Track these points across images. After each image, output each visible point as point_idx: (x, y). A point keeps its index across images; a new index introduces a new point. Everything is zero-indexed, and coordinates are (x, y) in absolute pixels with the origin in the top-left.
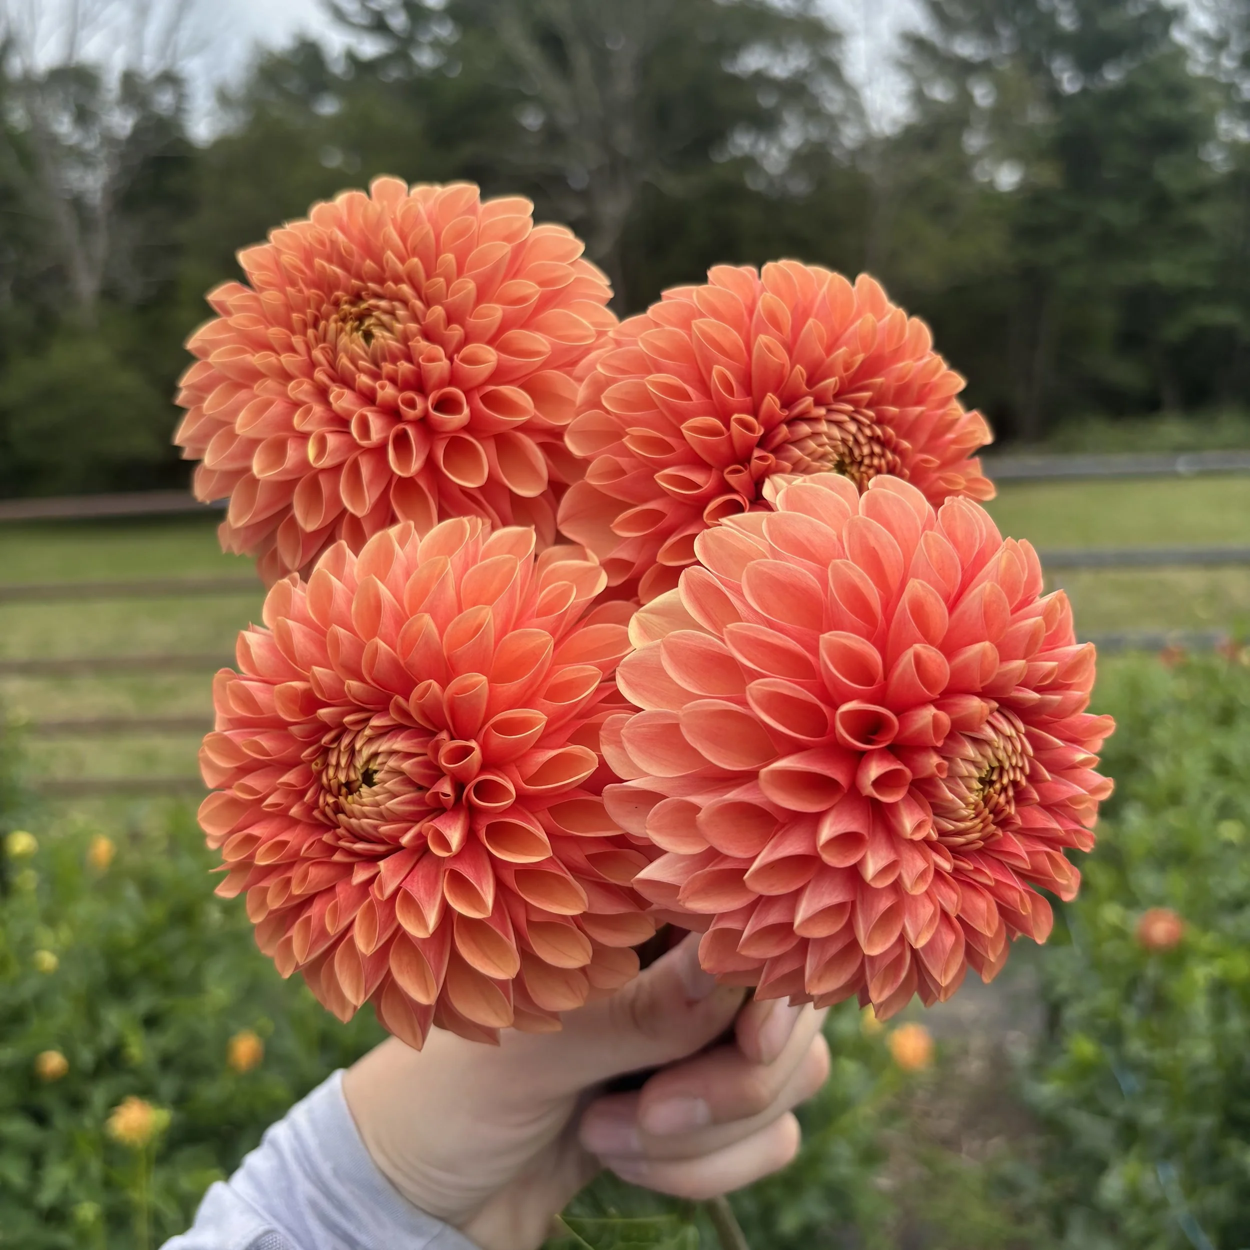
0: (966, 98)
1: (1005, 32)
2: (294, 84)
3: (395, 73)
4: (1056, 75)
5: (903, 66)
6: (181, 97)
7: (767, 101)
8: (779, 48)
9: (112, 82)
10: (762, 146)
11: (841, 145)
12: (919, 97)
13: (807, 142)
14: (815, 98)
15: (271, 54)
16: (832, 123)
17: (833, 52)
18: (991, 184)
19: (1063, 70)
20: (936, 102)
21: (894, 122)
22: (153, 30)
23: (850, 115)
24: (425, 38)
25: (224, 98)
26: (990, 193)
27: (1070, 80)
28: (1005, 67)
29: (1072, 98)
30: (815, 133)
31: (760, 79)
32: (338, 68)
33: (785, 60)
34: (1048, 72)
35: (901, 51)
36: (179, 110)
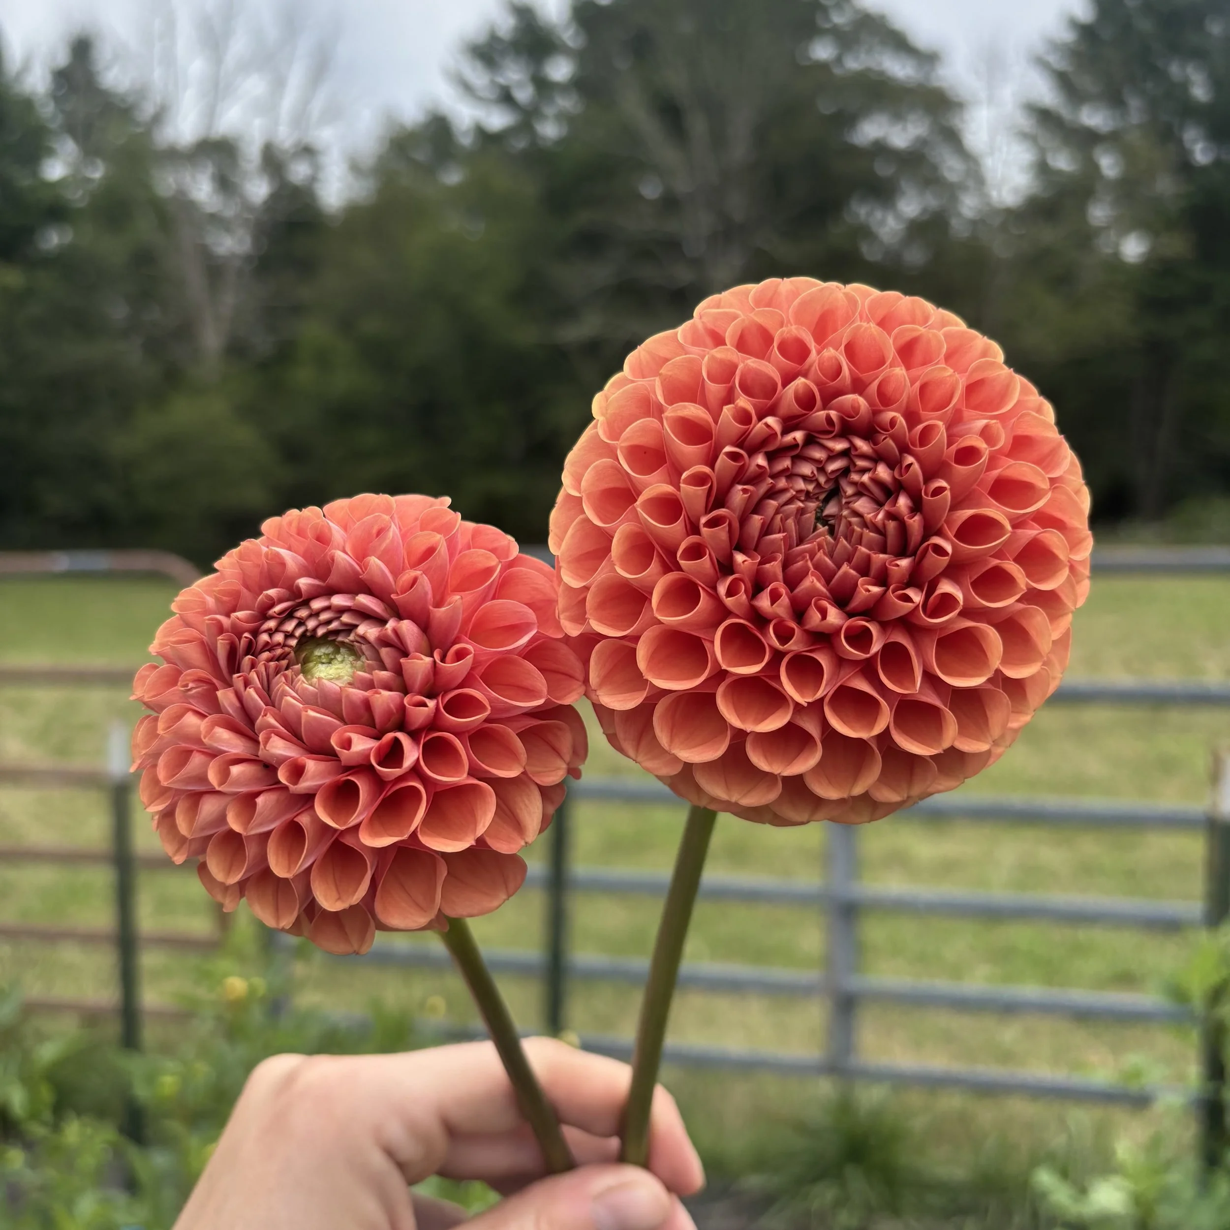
0: (1092, 168)
1: (1134, 103)
2: (421, 155)
3: (520, 144)
4: (1187, 145)
5: (1024, 136)
6: (317, 167)
7: (883, 169)
8: (898, 116)
9: (252, 152)
10: (879, 214)
11: (959, 215)
12: (1042, 168)
13: (924, 211)
14: (935, 168)
15: (402, 127)
16: (951, 191)
17: (955, 122)
18: (1116, 255)
19: (1195, 141)
20: (1059, 173)
21: (1016, 190)
22: (288, 102)
23: (971, 183)
24: (549, 111)
25: (355, 168)
26: (1116, 263)
27: (1204, 151)
28: (1135, 138)
29: (1204, 169)
30: (932, 201)
31: (880, 149)
32: (466, 141)
33: (904, 129)
34: (1180, 142)
35: (1025, 122)
36: (313, 179)
